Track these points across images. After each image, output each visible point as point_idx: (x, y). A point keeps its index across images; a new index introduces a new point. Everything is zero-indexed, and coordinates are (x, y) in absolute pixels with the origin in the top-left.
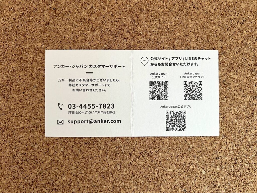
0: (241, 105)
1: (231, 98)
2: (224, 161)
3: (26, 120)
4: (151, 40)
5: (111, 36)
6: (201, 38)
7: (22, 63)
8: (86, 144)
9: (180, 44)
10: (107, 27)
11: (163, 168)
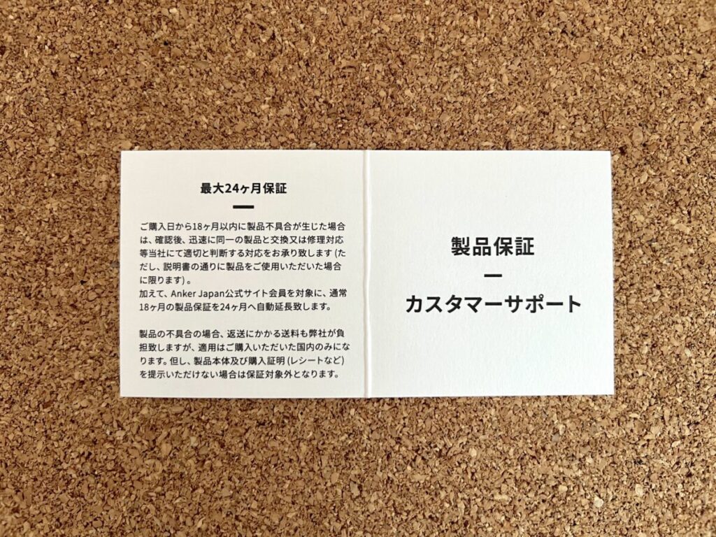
0: (703, 308)
1: (674, 290)
2: (657, 468)
3: (91, 358)
4: (443, 126)
5: (329, 119)
6: (586, 118)
7: (78, 199)
8: (260, 424)
9: (526, 138)
10: (318, 93)
11: (480, 490)
